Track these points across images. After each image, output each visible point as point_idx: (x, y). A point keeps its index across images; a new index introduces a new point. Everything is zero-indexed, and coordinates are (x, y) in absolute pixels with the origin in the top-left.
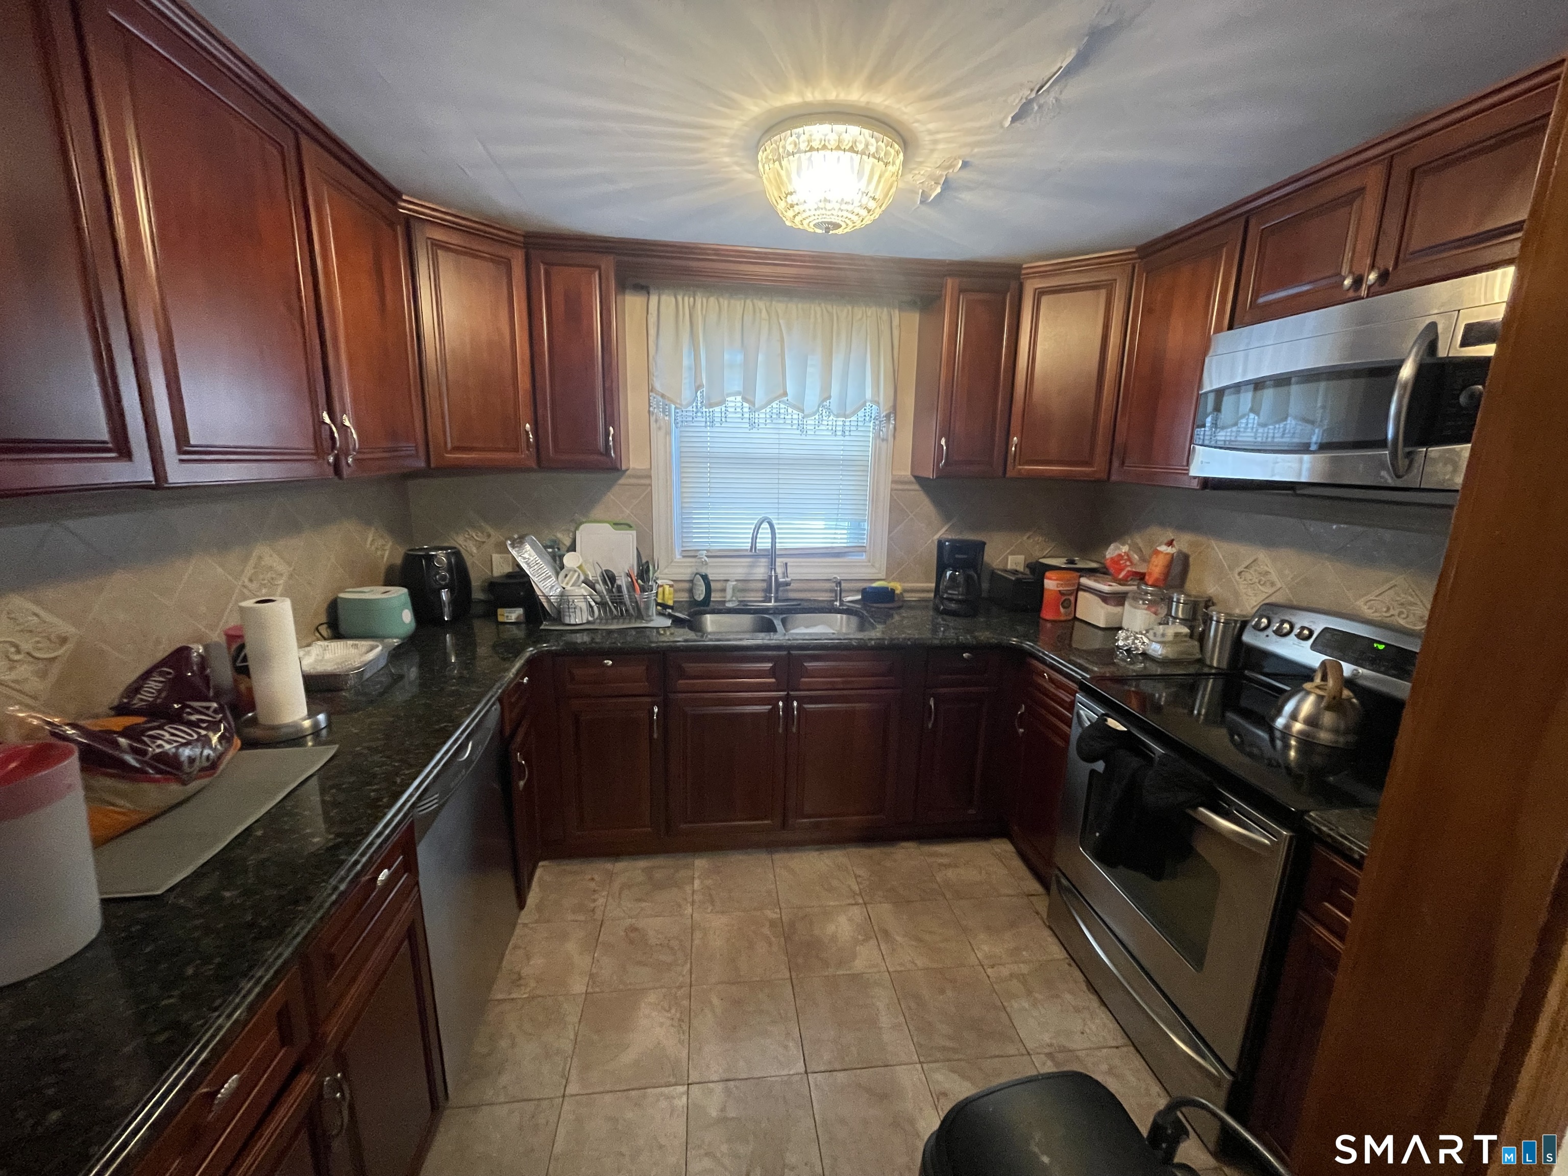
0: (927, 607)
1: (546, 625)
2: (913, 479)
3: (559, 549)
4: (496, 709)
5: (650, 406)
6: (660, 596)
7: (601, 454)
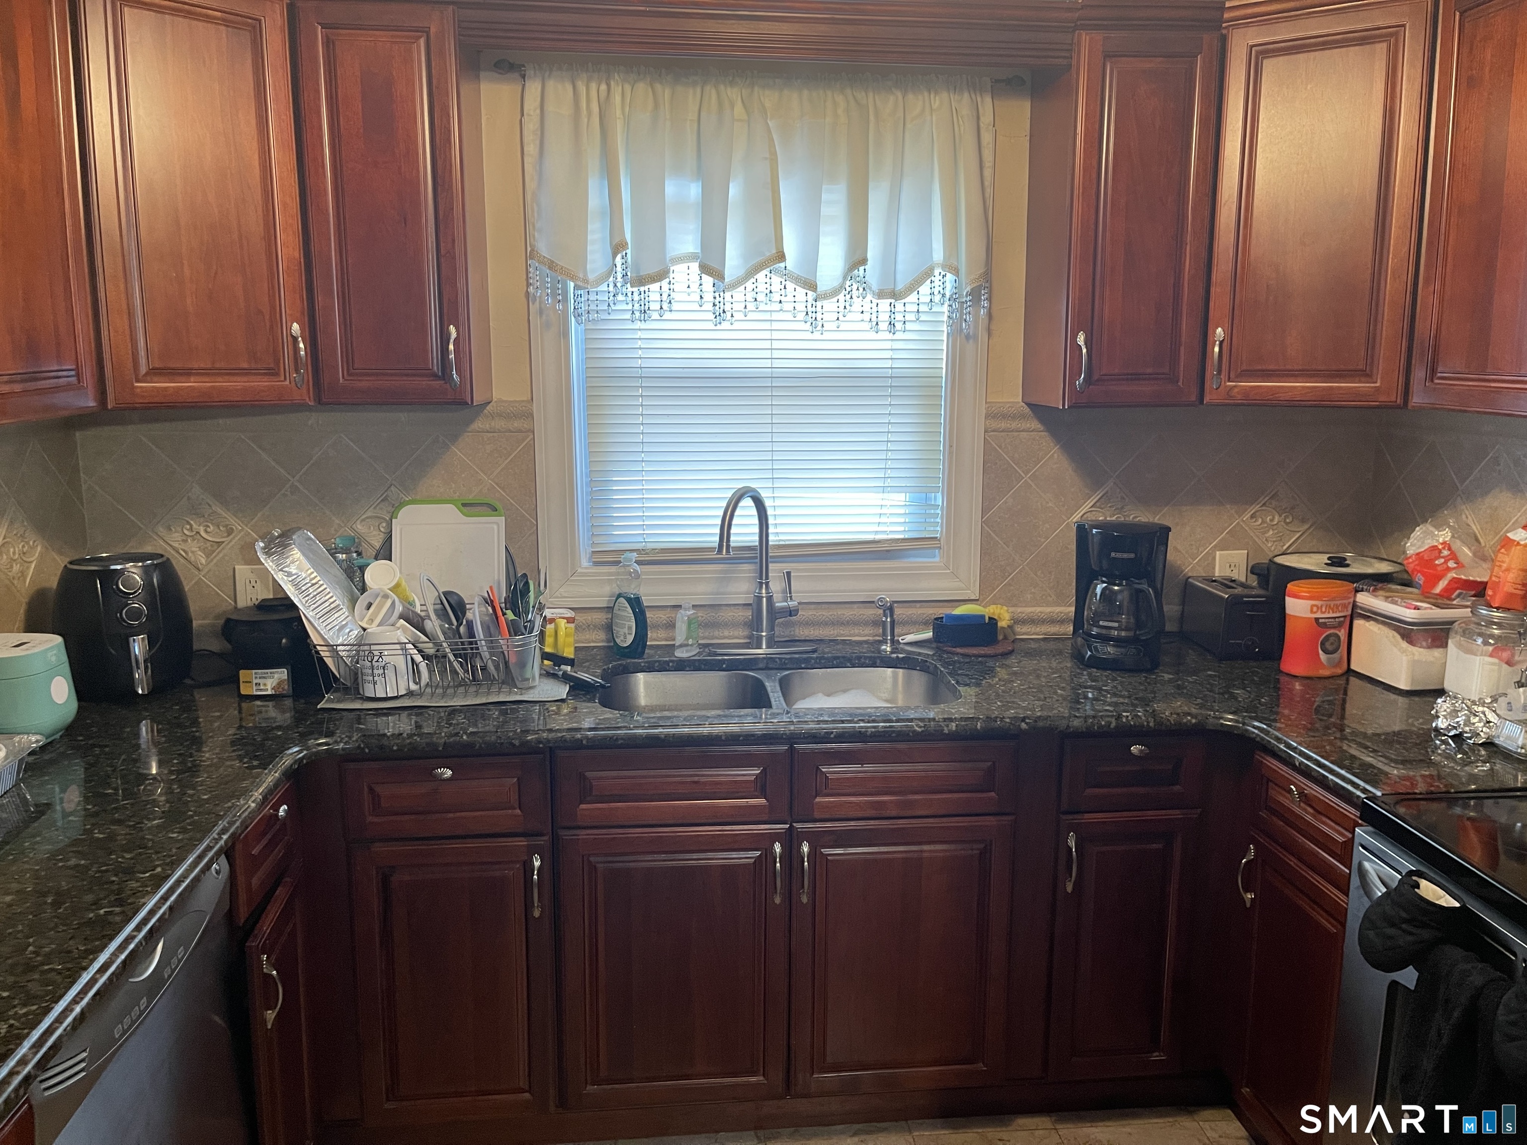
0: (1060, 652)
1: (332, 701)
2: (1027, 410)
3: (359, 554)
4: (218, 872)
5: (528, 285)
6: (549, 640)
7: (435, 376)
